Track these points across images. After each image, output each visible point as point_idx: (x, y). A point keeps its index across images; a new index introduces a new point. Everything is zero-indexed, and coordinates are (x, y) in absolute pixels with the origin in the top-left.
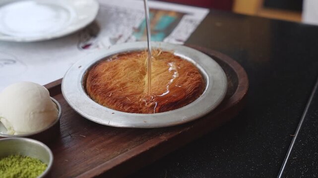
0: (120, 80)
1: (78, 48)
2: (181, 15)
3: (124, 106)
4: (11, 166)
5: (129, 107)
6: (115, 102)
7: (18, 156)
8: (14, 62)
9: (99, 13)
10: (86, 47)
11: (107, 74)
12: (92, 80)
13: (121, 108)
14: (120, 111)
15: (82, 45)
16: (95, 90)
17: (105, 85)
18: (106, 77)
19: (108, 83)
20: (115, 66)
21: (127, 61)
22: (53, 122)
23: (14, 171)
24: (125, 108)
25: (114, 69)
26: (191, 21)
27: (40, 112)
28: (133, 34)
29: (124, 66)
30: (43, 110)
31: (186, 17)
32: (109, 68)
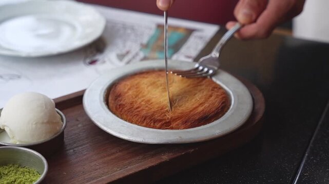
0: (144, 98)
1: (85, 63)
2: (190, 32)
3: (154, 123)
4: (7, 174)
5: (160, 123)
6: (145, 119)
7: (17, 166)
8: (19, 77)
9: (106, 29)
10: (93, 62)
11: (130, 92)
12: (116, 99)
13: (152, 124)
14: (151, 128)
15: (88, 60)
16: (121, 109)
17: (131, 104)
18: (130, 96)
19: (134, 102)
20: (136, 85)
21: (147, 79)
22: (55, 134)
23: (8, 180)
24: (156, 124)
25: (137, 88)
26: (201, 38)
27: (43, 123)
28: (141, 50)
29: (146, 84)
30: (45, 121)
31: (195, 34)
32: (131, 87)
